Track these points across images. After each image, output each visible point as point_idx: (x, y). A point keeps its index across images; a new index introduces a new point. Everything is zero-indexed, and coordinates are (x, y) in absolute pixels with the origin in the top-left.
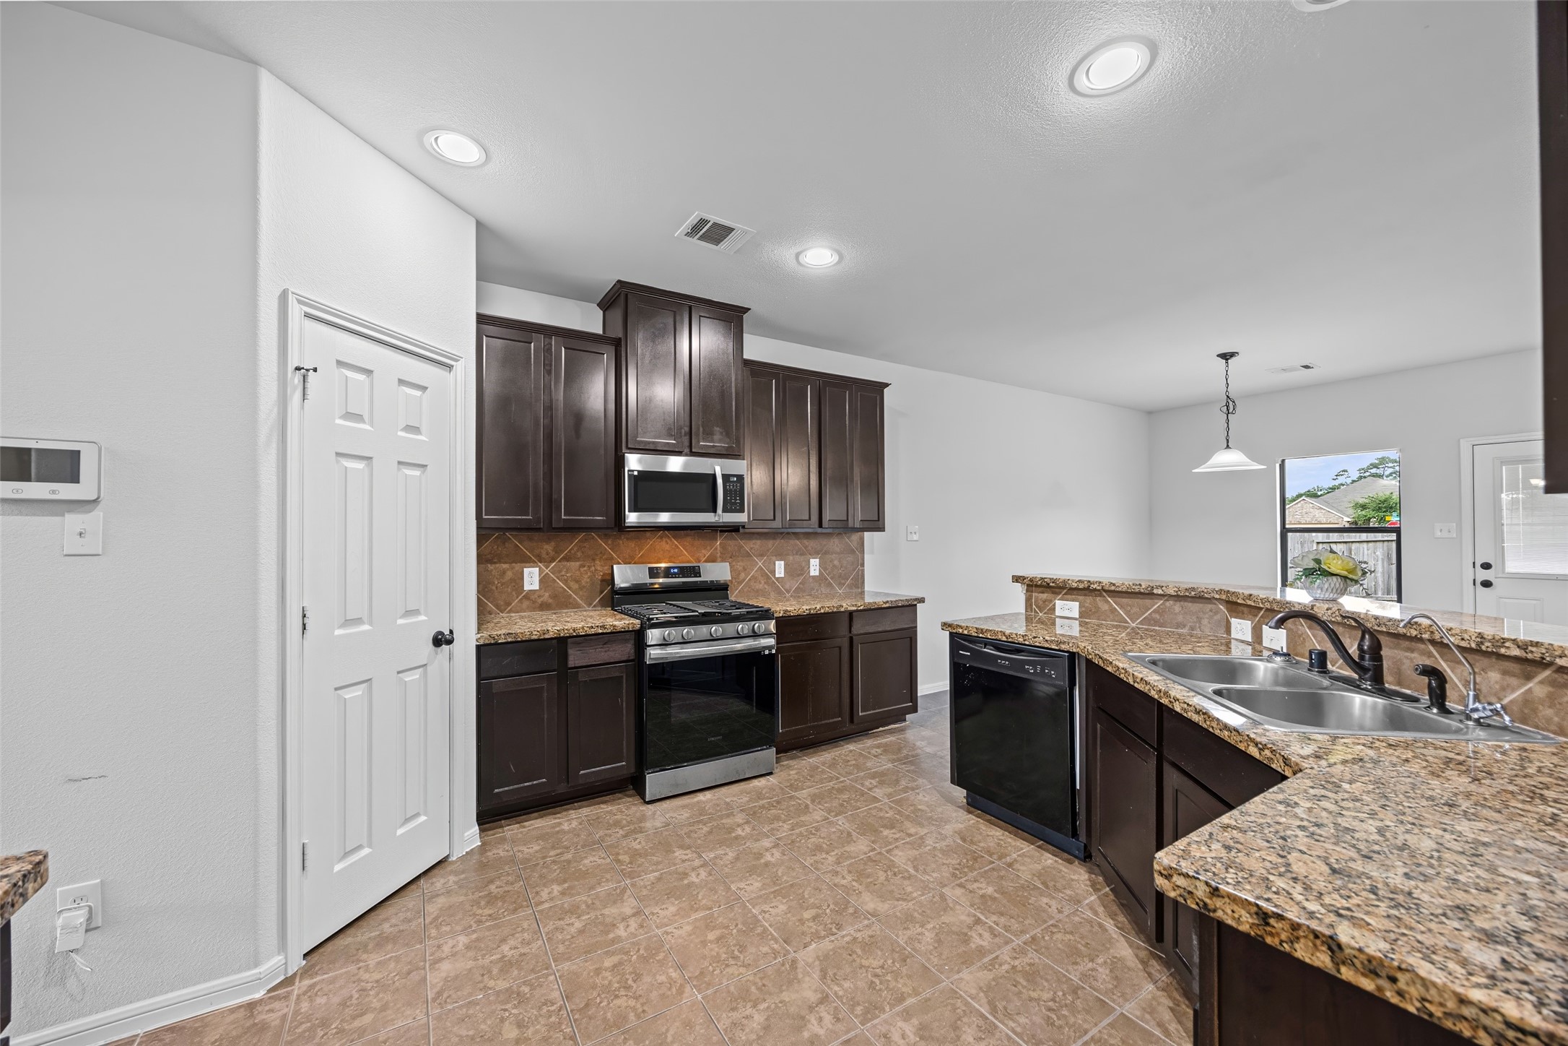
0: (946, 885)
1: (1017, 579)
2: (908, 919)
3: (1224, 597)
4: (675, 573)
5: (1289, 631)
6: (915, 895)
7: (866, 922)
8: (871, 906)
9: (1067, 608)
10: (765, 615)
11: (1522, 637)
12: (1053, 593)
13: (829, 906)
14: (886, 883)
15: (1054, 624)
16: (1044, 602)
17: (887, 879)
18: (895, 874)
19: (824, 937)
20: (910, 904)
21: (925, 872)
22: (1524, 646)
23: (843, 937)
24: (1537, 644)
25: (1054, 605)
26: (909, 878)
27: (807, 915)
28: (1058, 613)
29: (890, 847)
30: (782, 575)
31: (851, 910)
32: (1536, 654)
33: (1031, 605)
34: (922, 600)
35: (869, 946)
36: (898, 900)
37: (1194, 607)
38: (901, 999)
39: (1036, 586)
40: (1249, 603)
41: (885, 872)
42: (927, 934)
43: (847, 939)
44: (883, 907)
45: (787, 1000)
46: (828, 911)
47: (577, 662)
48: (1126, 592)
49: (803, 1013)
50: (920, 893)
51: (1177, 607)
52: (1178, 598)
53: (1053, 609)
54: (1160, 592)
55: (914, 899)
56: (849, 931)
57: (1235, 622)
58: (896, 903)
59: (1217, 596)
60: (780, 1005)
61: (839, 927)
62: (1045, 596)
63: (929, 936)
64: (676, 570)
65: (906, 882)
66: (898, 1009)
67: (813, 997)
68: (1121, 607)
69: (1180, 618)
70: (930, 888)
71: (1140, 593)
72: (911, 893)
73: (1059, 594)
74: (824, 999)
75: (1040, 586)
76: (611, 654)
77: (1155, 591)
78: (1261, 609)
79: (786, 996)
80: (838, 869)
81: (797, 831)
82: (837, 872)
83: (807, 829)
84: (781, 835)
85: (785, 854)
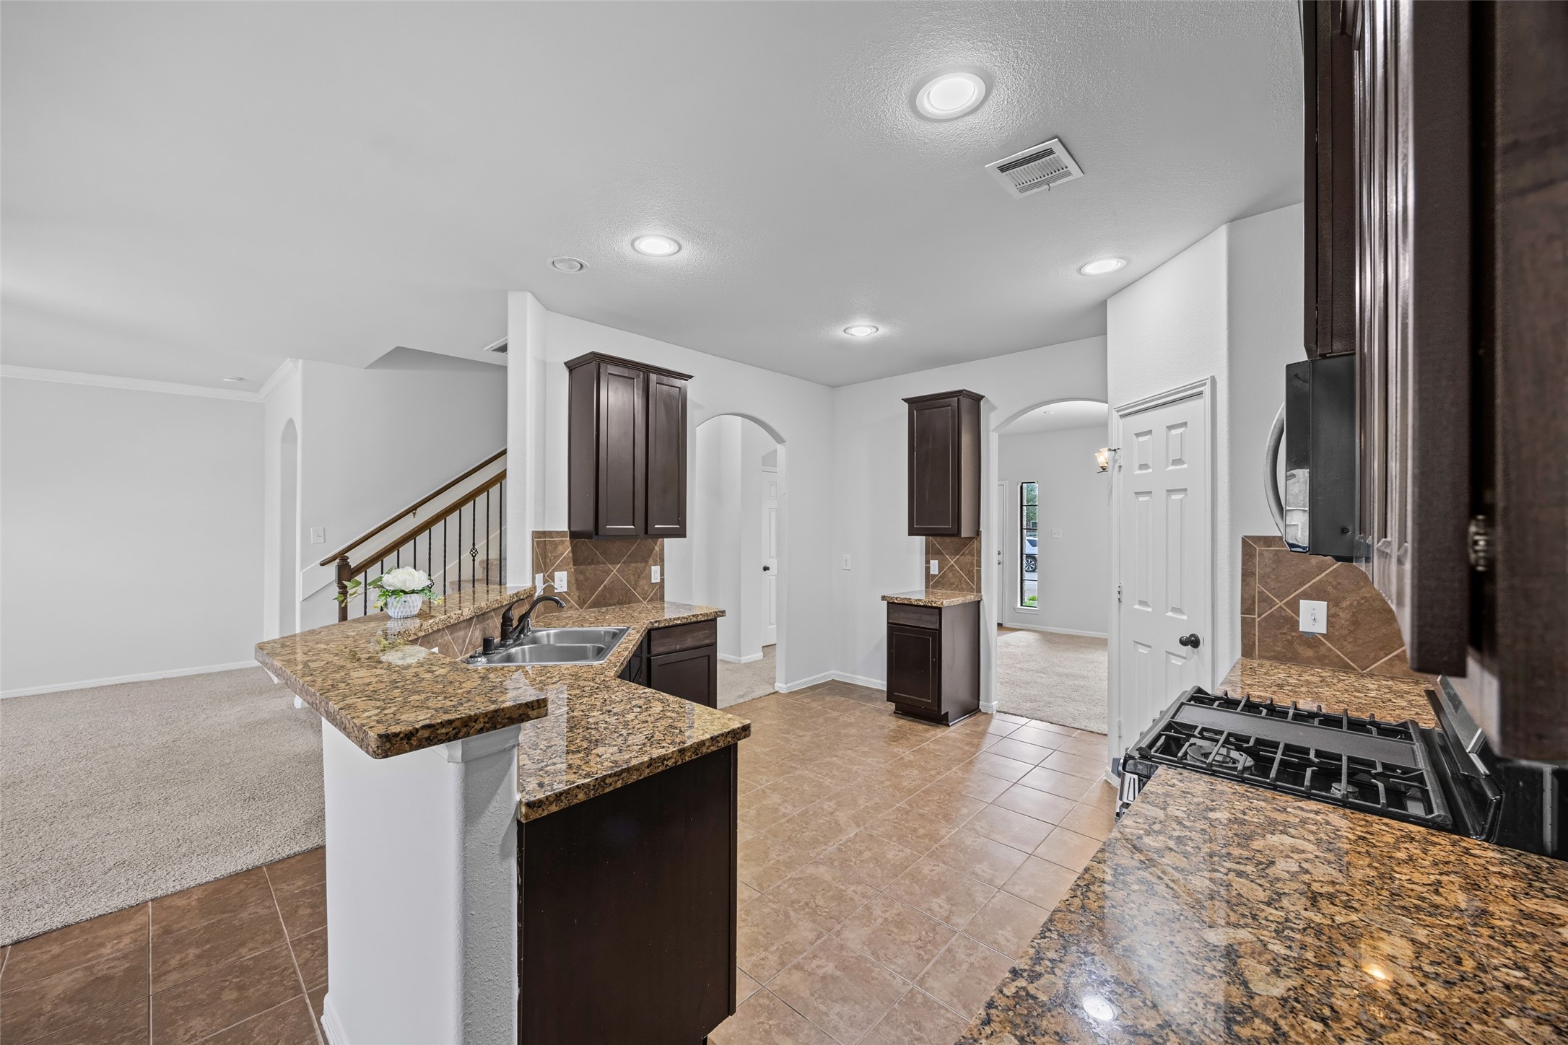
0: (757, 900)
2: (789, 865)
6: (786, 886)
7: (822, 857)
8: (822, 869)
13: (855, 864)
14: (814, 893)
17: (814, 897)
18: (807, 904)
19: (847, 841)
20: (789, 876)
21: (777, 911)
23: (834, 844)
26: (793, 902)
27: (867, 854)
29: (819, 941)
31: (836, 863)
35: (814, 842)
36: (800, 878)
38: (788, 821)
41: (817, 906)
42: (775, 857)
43: (831, 844)
44: (811, 870)
46: (854, 860)
50: (782, 888)
55: (785, 882)
56: (832, 848)
58: (801, 876)
61: (839, 850)
63: (773, 855)
65: (795, 897)
66: (789, 817)
70: (772, 894)
72: (789, 887)
80: (865, 902)
81: (943, 949)
82: (863, 897)
83: (933, 956)
84: (955, 938)
85: (929, 909)
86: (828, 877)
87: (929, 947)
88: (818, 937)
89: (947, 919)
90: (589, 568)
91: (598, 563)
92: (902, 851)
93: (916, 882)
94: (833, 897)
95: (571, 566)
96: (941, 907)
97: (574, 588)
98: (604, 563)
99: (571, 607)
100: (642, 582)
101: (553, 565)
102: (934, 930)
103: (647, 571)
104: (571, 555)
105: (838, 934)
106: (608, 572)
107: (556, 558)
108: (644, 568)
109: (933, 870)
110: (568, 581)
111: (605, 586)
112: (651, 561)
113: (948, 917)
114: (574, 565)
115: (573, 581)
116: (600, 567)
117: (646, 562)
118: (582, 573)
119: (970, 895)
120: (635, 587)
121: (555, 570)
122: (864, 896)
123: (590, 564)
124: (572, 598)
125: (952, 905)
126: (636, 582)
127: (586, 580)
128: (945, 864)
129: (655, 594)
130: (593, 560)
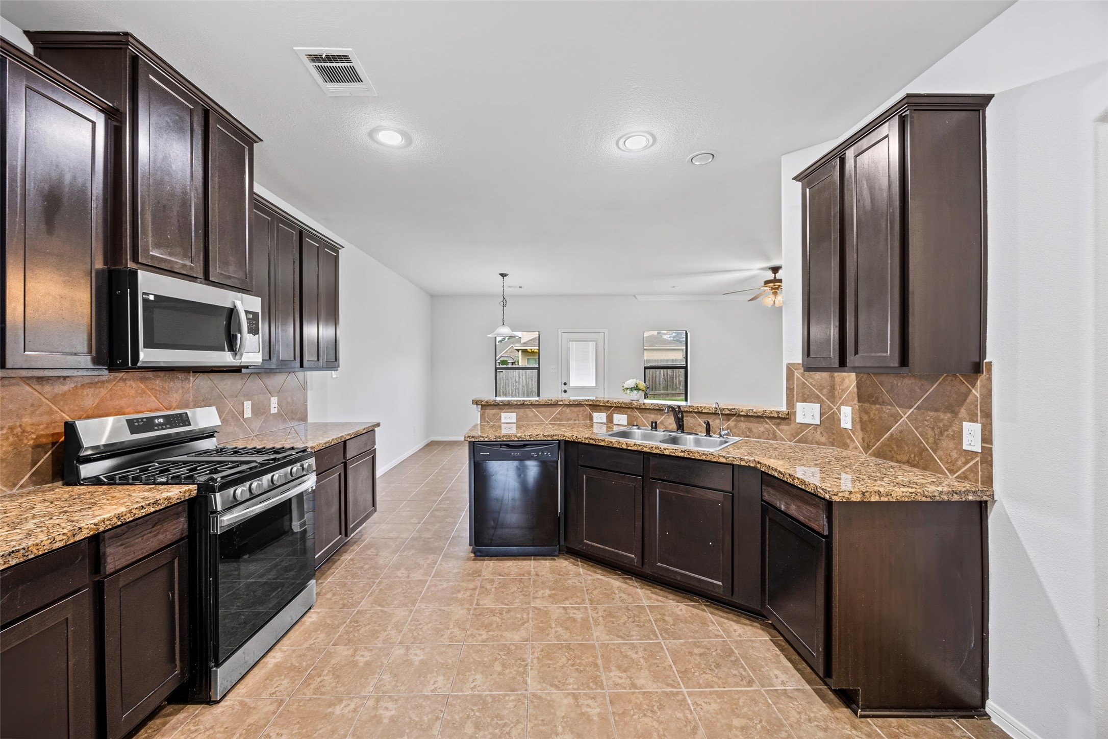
1: (476, 402)
3: (591, 403)
4: (160, 424)
5: (629, 416)
9: (509, 417)
10: (303, 454)
11: (730, 407)
12: (500, 409)
15: (500, 427)
16: (494, 415)
19: (525, 671)
22: (730, 410)
23: (532, 662)
24: (734, 409)
25: (501, 416)
28: (503, 420)
30: (250, 416)
32: (734, 412)
33: (484, 418)
34: (378, 425)
37: (575, 409)
39: (490, 405)
40: (607, 404)
43: (535, 662)
45: (563, 714)
47: (117, 563)
48: (545, 405)
49: (579, 711)
51: (568, 410)
52: (569, 405)
53: (500, 419)
54: (561, 403)
57: (595, 415)
59: (587, 403)
60: (565, 720)
62: (494, 411)
64: (161, 420)
67: (570, 700)
68: (540, 413)
69: (569, 416)
71: (551, 404)
73: (503, 409)
74: (575, 697)
75: (494, 405)
76: (161, 537)
77: (559, 403)
78: (612, 407)
79: (560, 713)
80: (469, 632)
81: (405, 630)
82: (472, 634)
83: (409, 624)
84: (399, 640)
85: (423, 649)
86: (508, 635)
87: (413, 628)
88: (478, 604)
89: (408, 649)
90: (874, 407)
91: (883, 403)
92: (472, 689)
93: (442, 664)
94: (491, 625)
95: (856, 402)
96: (416, 655)
97: (858, 427)
98: (892, 405)
99: (856, 448)
100: (946, 444)
101: (840, 398)
102: (414, 638)
103: (955, 428)
104: (856, 390)
105: (469, 610)
106: (896, 417)
107: (843, 391)
108: (951, 423)
109: (434, 684)
110: (853, 418)
111: (892, 435)
112: (963, 412)
113: (408, 650)
114: (859, 401)
115: (858, 420)
116: (887, 409)
117: (955, 413)
118: (867, 413)
119: (395, 675)
120: (936, 446)
121: (842, 404)
122: (473, 636)
123: (874, 403)
124: (857, 438)
125: (408, 660)
126: (935, 443)
127: (871, 421)
128: (427, 696)
129: (971, 469)
130: (877, 398)
